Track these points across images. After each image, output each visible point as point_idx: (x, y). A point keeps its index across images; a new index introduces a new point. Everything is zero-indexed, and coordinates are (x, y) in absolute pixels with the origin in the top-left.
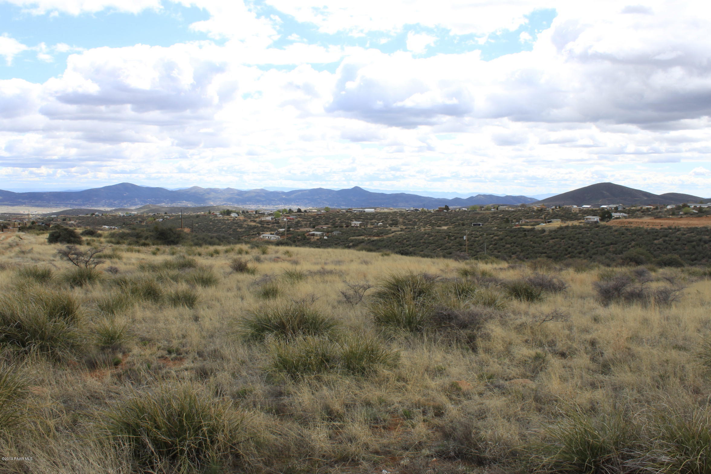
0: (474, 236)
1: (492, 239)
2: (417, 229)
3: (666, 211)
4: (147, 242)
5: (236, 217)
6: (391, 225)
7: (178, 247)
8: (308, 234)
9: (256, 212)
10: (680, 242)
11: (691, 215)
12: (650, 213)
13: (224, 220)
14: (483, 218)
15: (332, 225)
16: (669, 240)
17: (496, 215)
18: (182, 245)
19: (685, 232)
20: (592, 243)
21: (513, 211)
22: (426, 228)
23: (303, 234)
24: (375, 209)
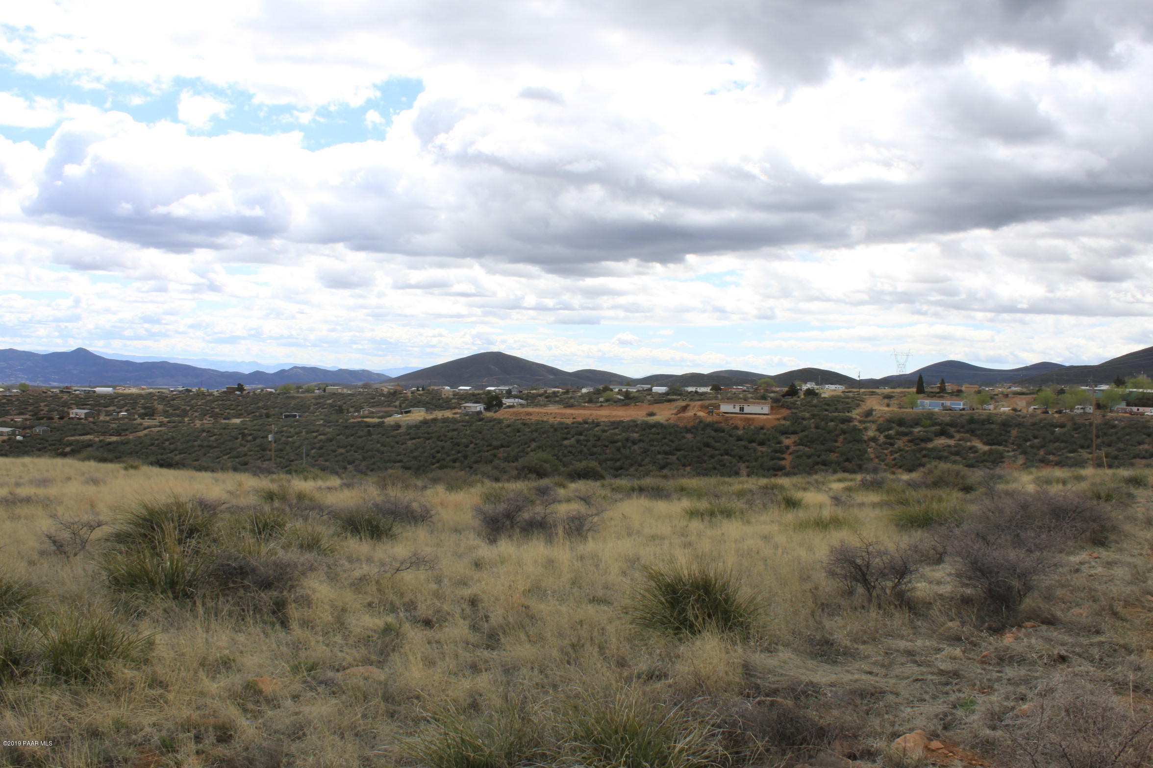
0: (285, 434)
1: (316, 440)
2: (189, 423)
3: (580, 397)
6: (142, 416)
10: (599, 443)
11: (615, 402)
12: (557, 399)
14: (301, 406)
15: (32, 415)
16: (584, 440)
17: (322, 401)
19: (606, 428)
20: (472, 446)
21: (350, 395)
22: (205, 421)
24: (114, 387)
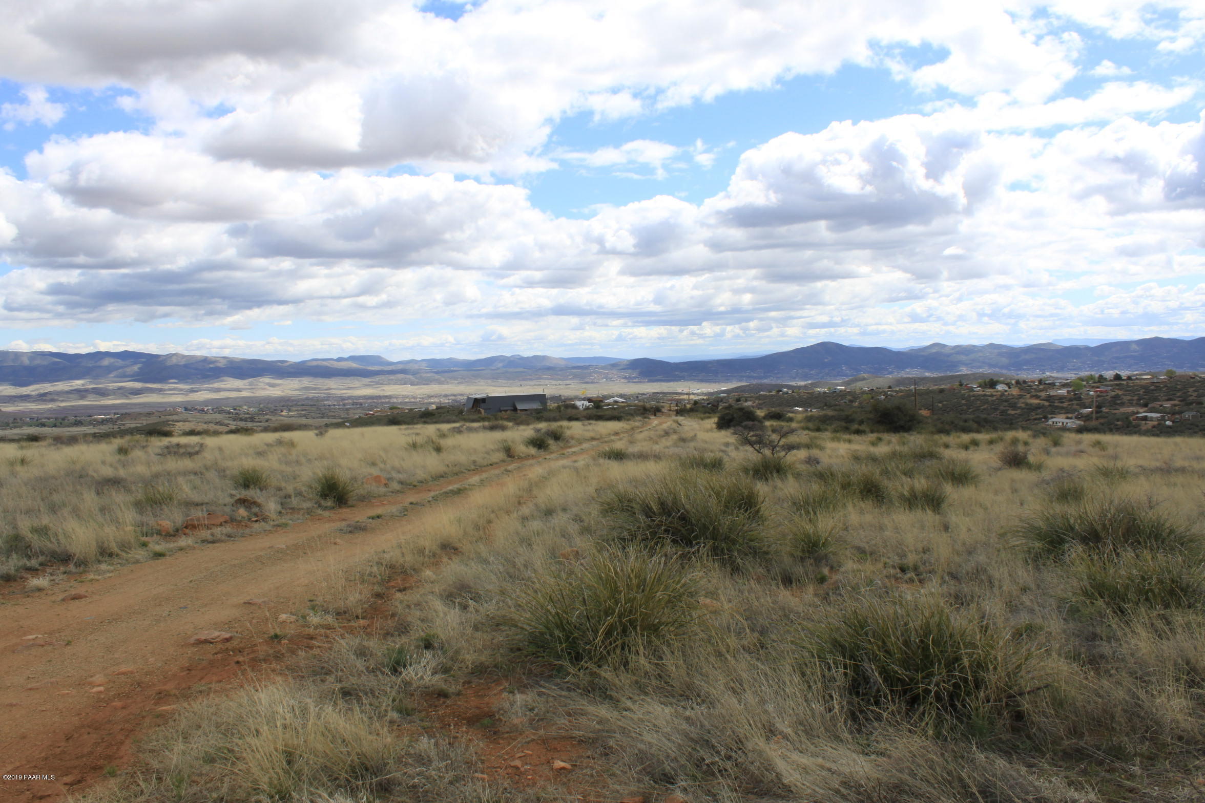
4: (862, 428)
5: (1006, 391)
7: (911, 435)
8: (1134, 417)
9: (1040, 381)
13: (985, 395)
15: (1179, 401)
18: (918, 433)
23: (1126, 417)
